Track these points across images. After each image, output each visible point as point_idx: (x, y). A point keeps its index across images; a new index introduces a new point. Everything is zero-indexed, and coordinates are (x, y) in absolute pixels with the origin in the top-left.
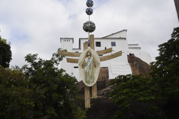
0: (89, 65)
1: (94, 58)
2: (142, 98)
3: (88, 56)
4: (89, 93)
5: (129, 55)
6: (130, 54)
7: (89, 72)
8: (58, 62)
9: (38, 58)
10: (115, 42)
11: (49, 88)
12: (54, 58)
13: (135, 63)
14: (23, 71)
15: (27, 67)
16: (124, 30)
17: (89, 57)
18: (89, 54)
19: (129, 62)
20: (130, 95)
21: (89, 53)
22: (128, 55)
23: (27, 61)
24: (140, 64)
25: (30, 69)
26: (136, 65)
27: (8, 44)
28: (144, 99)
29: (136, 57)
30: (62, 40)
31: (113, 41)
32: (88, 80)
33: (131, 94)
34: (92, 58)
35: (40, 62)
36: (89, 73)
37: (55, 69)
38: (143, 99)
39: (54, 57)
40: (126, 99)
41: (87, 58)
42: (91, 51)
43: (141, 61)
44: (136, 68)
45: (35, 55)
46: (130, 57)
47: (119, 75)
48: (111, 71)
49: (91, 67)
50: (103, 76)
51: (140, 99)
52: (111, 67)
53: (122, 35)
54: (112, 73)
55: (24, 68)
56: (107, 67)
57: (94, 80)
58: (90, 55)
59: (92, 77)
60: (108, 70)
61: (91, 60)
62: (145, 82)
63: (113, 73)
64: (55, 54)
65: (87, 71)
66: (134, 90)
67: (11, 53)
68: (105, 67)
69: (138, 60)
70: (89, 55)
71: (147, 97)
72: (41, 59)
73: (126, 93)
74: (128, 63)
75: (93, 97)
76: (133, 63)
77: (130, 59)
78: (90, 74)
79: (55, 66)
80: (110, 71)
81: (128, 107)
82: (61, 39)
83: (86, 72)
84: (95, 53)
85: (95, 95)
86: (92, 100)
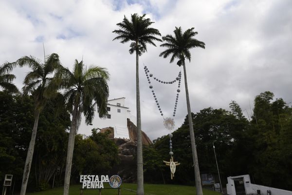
7: (173, 169)
13: (131, 127)
29: (131, 122)
32: (173, 172)
44: (131, 131)
52: (116, 128)
54: (117, 133)
60: (114, 130)
74: (127, 127)
84: (174, 163)
85: (174, 176)
86: (173, 177)
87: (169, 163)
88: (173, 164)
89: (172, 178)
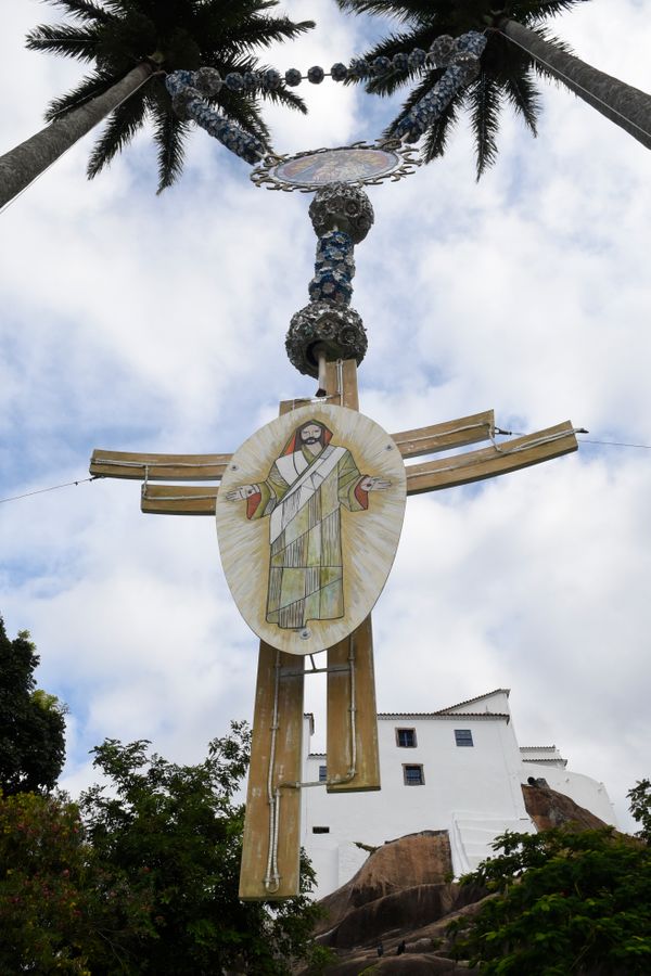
0: (306, 493)
1: (349, 454)
2: (640, 943)
3: (305, 442)
5: (526, 782)
6: (531, 780)
7: (304, 540)
9: (149, 758)
10: (469, 731)
13: (552, 816)
14: (85, 817)
15: (100, 794)
16: (498, 691)
17: (315, 448)
18: (317, 435)
19: (529, 810)
20: (576, 924)
21: (311, 428)
22: (523, 786)
23: (100, 769)
24: (573, 818)
25: (113, 808)
26: (558, 822)
29: (553, 792)
31: (463, 725)
32: (287, 599)
34: (339, 452)
35: (155, 775)
36: (300, 551)
40: (558, 947)
41: (299, 454)
42: (327, 416)
43: (577, 807)
45: (136, 747)
46: (530, 793)
47: (503, 833)
48: (463, 845)
49: (329, 508)
50: (430, 870)
51: (629, 948)
52: (459, 830)
53: (494, 707)
54: (467, 858)
55: (89, 800)
56: (445, 832)
57: (349, 600)
58: (325, 438)
59: (332, 576)
60: (449, 842)
61: (327, 466)
63: (468, 854)
65: (289, 539)
66: (592, 903)
67: (63, 749)
68: (439, 832)
69: (564, 803)
70: (312, 440)
72: (162, 761)
73: (554, 916)
74: (528, 816)
76: (545, 814)
77: (531, 798)
78: (314, 556)
80: (458, 845)
83: (277, 545)
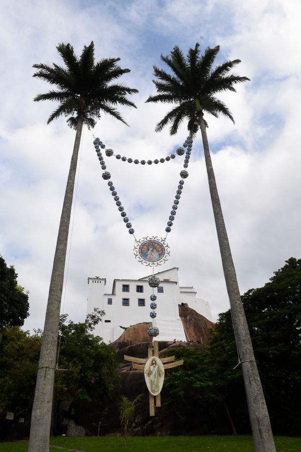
0: (154, 373)
2: (198, 384)
4: (153, 401)
6: (182, 304)
7: (154, 380)
8: (92, 326)
9: (68, 321)
10: (163, 287)
11: (82, 364)
12: (88, 321)
13: (188, 318)
16: (175, 268)
17: (154, 365)
18: (154, 362)
19: (181, 315)
22: (179, 305)
24: (195, 319)
26: (190, 320)
27: (25, 293)
28: (201, 385)
29: (190, 308)
30: (91, 281)
31: (161, 285)
32: (153, 389)
33: (185, 378)
34: (157, 366)
35: (70, 326)
36: (154, 382)
37: (90, 336)
38: (199, 386)
39: (88, 319)
43: (197, 314)
44: (190, 326)
45: (64, 316)
46: (182, 309)
49: (157, 376)
50: (145, 336)
56: (151, 323)
58: (155, 364)
59: (157, 386)
61: (156, 368)
62: (202, 360)
64: (90, 315)
66: (190, 373)
69: (193, 313)
71: (204, 383)
72: (72, 322)
74: (179, 318)
75: (157, 406)
76: (186, 317)
77: (182, 311)
79: (89, 332)
81: (182, 396)
82: (89, 278)
83: (151, 381)
84: (159, 361)
85: (159, 404)
86: (156, 408)
87: (142, 360)
88: (154, 363)
89: (152, 413)
